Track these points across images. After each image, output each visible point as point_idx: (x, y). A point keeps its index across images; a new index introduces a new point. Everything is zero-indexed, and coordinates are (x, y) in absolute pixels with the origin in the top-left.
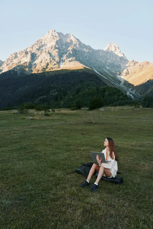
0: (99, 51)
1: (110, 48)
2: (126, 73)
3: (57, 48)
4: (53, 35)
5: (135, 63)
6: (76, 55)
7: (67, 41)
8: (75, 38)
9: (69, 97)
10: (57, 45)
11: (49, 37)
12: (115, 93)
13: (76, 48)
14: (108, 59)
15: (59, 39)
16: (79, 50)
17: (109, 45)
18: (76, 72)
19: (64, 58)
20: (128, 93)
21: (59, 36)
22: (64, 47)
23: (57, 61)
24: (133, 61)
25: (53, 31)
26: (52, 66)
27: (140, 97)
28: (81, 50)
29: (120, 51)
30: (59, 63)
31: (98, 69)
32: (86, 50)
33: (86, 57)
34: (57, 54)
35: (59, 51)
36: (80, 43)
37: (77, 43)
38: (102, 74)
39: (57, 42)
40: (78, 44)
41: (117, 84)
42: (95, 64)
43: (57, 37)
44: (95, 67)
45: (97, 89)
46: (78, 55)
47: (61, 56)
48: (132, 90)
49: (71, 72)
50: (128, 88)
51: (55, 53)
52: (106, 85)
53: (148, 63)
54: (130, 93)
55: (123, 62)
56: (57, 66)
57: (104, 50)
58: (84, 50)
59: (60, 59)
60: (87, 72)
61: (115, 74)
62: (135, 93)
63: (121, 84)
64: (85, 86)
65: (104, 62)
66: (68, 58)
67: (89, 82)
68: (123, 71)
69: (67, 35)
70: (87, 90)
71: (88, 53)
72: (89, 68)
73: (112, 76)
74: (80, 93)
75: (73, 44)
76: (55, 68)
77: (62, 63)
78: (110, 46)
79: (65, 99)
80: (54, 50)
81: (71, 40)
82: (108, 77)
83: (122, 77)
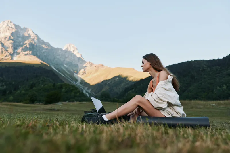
0: (58, 49)
1: (69, 48)
2: (83, 73)
3: (12, 40)
4: (8, 26)
5: (91, 65)
6: (33, 49)
7: (24, 35)
8: (33, 32)
9: (21, 91)
10: (12, 37)
11: (3, 27)
12: (72, 91)
13: (34, 43)
14: (66, 58)
15: (15, 31)
16: (37, 45)
17: (68, 45)
18: (32, 66)
19: (19, 50)
20: (84, 92)
21: (16, 28)
22: (20, 39)
23: (10, 53)
24: (90, 62)
25: (10, 22)
26: (3, 57)
27: (95, 96)
28: (39, 45)
29: (78, 52)
30: (12, 55)
31: (56, 66)
32: (45, 46)
33: (44, 53)
34: (11, 45)
35: (14, 42)
36: (39, 39)
37: (35, 38)
38: (59, 71)
39: (12, 34)
40: (37, 39)
41: (74, 83)
42: (53, 61)
43: (13, 28)
44: (53, 64)
45: (54, 85)
46: (35, 50)
47: (15, 48)
48: (88, 89)
49: (25, 66)
50: (84, 87)
51: (9, 44)
52: (63, 82)
53: (102, 65)
54: (86, 92)
55: (81, 62)
56: (10, 57)
57: (63, 49)
58: (42, 46)
59: (14, 51)
60: (44, 67)
61: (72, 73)
62: (91, 92)
63: (78, 82)
64: (41, 82)
65: (62, 60)
66: (24, 51)
67: (45, 78)
68: (80, 70)
69: (25, 29)
70: (42, 85)
71: (46, 50)
72: (47, 64)
73: (70, 74)
74: (34, 88)
75: (31, 38)
76: (6, 59)
77: (16, 56)
78: (69, 47)
79: (16, 94)
80: (8, 41)
81: (29, 34)
82: (66, 75)
83: (79, 76)
